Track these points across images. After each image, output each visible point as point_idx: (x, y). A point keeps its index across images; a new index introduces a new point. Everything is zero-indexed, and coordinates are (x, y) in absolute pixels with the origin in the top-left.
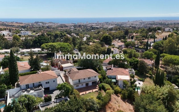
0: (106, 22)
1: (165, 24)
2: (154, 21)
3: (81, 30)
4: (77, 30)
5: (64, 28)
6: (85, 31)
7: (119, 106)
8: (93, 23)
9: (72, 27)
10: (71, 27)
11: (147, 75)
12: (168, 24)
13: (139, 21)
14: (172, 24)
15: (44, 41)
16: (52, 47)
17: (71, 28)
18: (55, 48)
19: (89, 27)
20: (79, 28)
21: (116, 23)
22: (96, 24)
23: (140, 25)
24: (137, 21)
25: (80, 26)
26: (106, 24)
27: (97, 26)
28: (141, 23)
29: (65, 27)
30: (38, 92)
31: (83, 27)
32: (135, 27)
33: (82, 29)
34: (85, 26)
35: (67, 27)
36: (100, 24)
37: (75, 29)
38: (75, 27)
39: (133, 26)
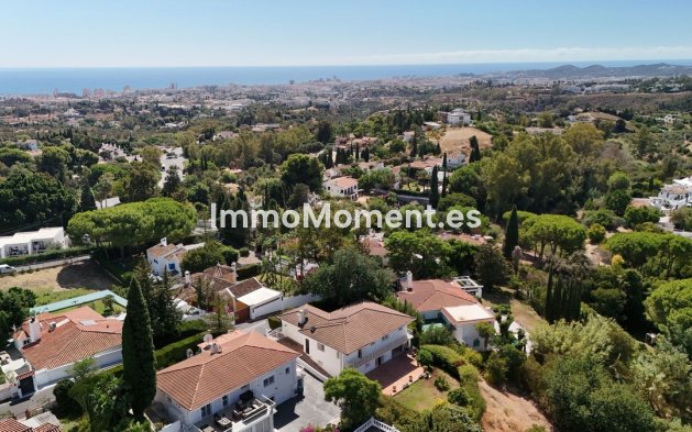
0: (207, 88)
1: (418, 93)
2: (379, 82)
3: (118, 125)
4: (98, 123)
5: (32, 116)
6: (137, 127)
7: (506, 412)
8: (156, 93)
9: (71, 111)
10: (66, 114)
11: (504, 289)
12: (425, 93)
13: (328, 80)
14: (437, 92)
15: (44, 198)
16: (128, 225)
17: (65, 117)
18: (139, 228)
19: (146, 107)
20: (102, 116)
21: (246, 90)
22: (169, 94)
23: (336, 96)
24: (321, 80)
25: (105, 106)
26: (211, 96)
27: (175, 101)
28: (336, 88)
29: (36, 112)
30: (257, 425)
31: (118, 110)
32: (328, 107)
33: (116, 119)
34: (128, 105)
35: (44, 111)
36: (188, 94)
37: (88, 121)
38: (83, 113)
39: (321, 101)
